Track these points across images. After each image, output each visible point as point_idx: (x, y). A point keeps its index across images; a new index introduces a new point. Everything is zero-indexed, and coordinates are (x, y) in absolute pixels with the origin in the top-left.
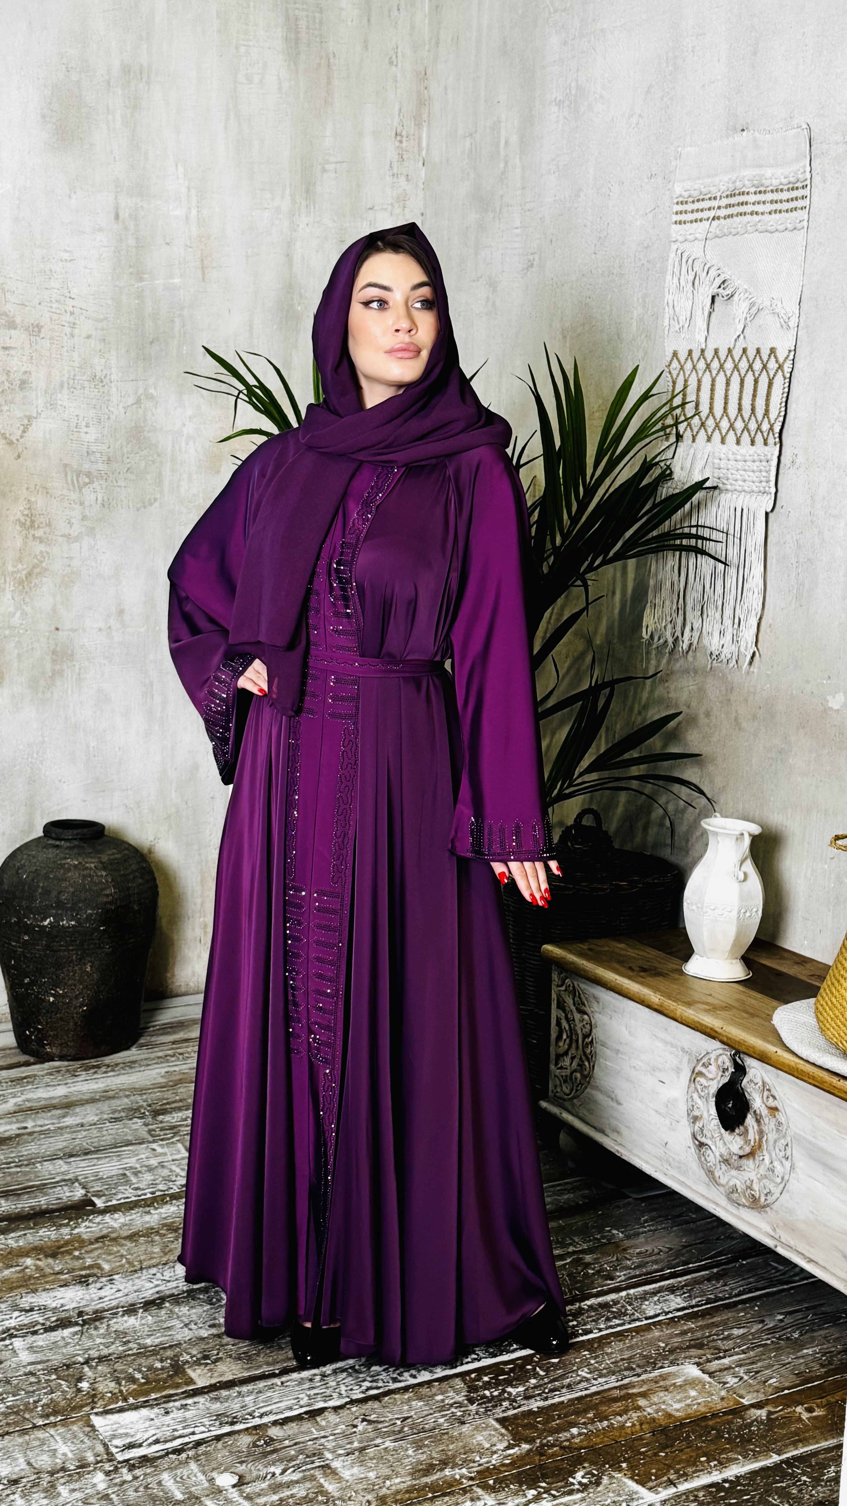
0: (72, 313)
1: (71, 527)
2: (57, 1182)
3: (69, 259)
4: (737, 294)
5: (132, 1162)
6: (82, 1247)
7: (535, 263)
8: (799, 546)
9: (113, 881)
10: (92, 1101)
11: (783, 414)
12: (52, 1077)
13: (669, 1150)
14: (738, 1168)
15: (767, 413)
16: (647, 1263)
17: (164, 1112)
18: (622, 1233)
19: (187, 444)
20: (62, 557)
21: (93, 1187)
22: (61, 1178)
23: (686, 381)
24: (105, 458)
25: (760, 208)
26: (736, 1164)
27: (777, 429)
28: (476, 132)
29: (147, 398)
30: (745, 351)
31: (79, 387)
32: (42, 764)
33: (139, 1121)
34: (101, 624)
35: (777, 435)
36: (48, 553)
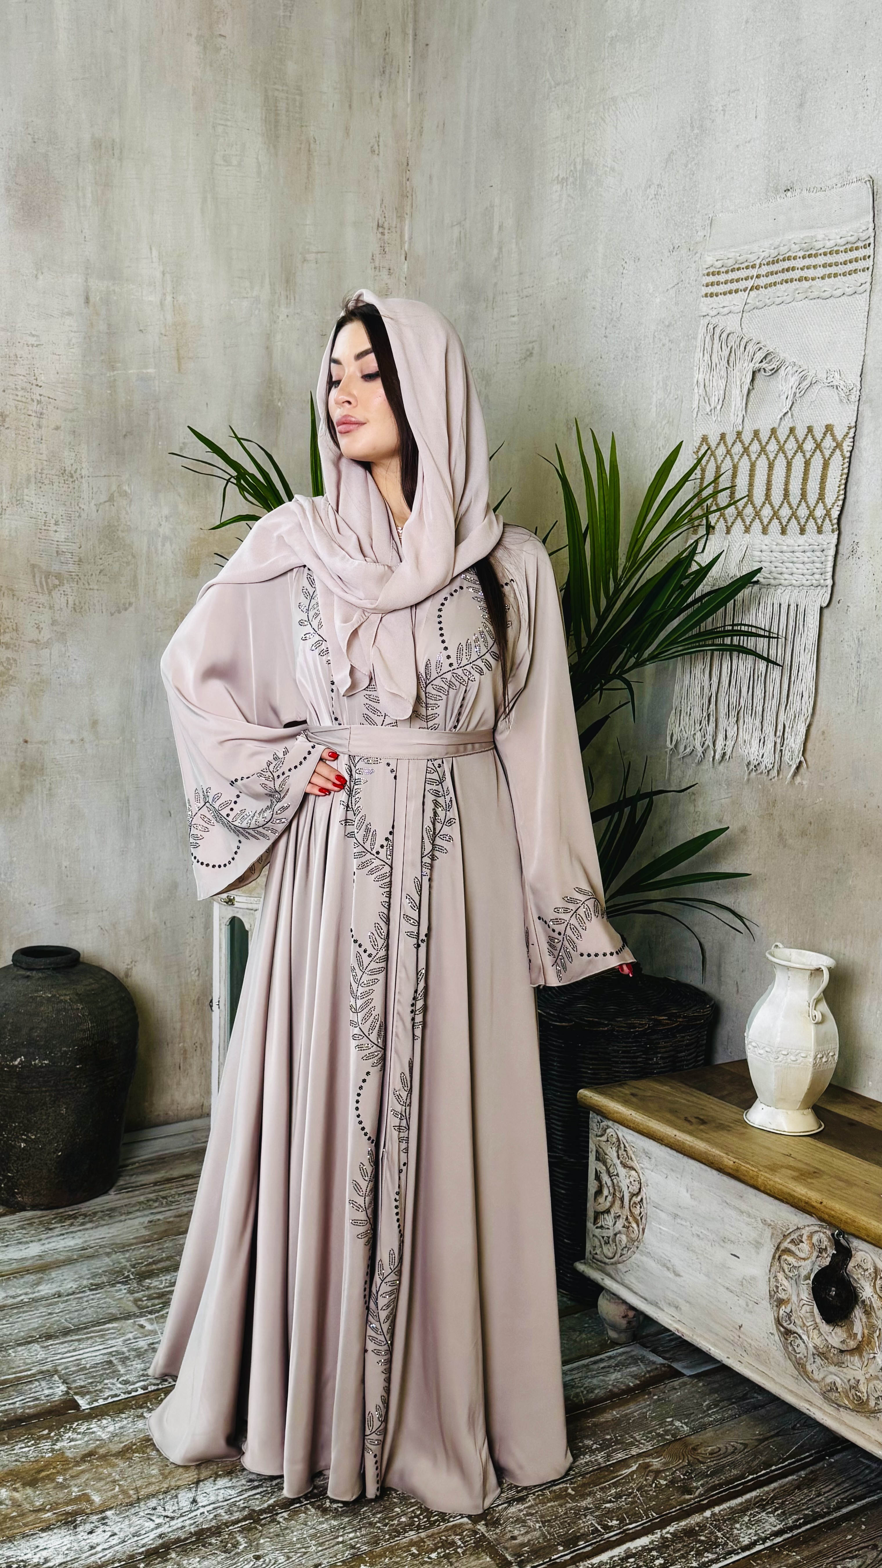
0: (39, 402)
1: (40, 632)
2: (34, 1375)
3: (36, 343)
4: (783, 368)
5: (118, 1344)
6: (65, 1470)
7: (535, 352)
8: (860, 644)
9: (90, 1014)
10: (69, 1262)
11: (842, 497)
12: (24, 1232)
13: (743, 1334)
14: (839, 1364)
15: (821, 497)
16: (724, 1466)
17: (151, 1274)
18: (686, 1424)
19: (163, 545)
20: (31, 665)
21: (75, 1381)
22: (38, 1368)
23: (718, 468)
24: (76, 559)
25: (810, 273)
26: (835, 1360)
27: (835, 513)
28: (465, 219)
29: (120, 496)
30: (792, 430)
31: (47, 482)
32: (11, 886)
33: (123, 1287)
34: (73, 736)
35: (835, 521)
36: (15, 660)
